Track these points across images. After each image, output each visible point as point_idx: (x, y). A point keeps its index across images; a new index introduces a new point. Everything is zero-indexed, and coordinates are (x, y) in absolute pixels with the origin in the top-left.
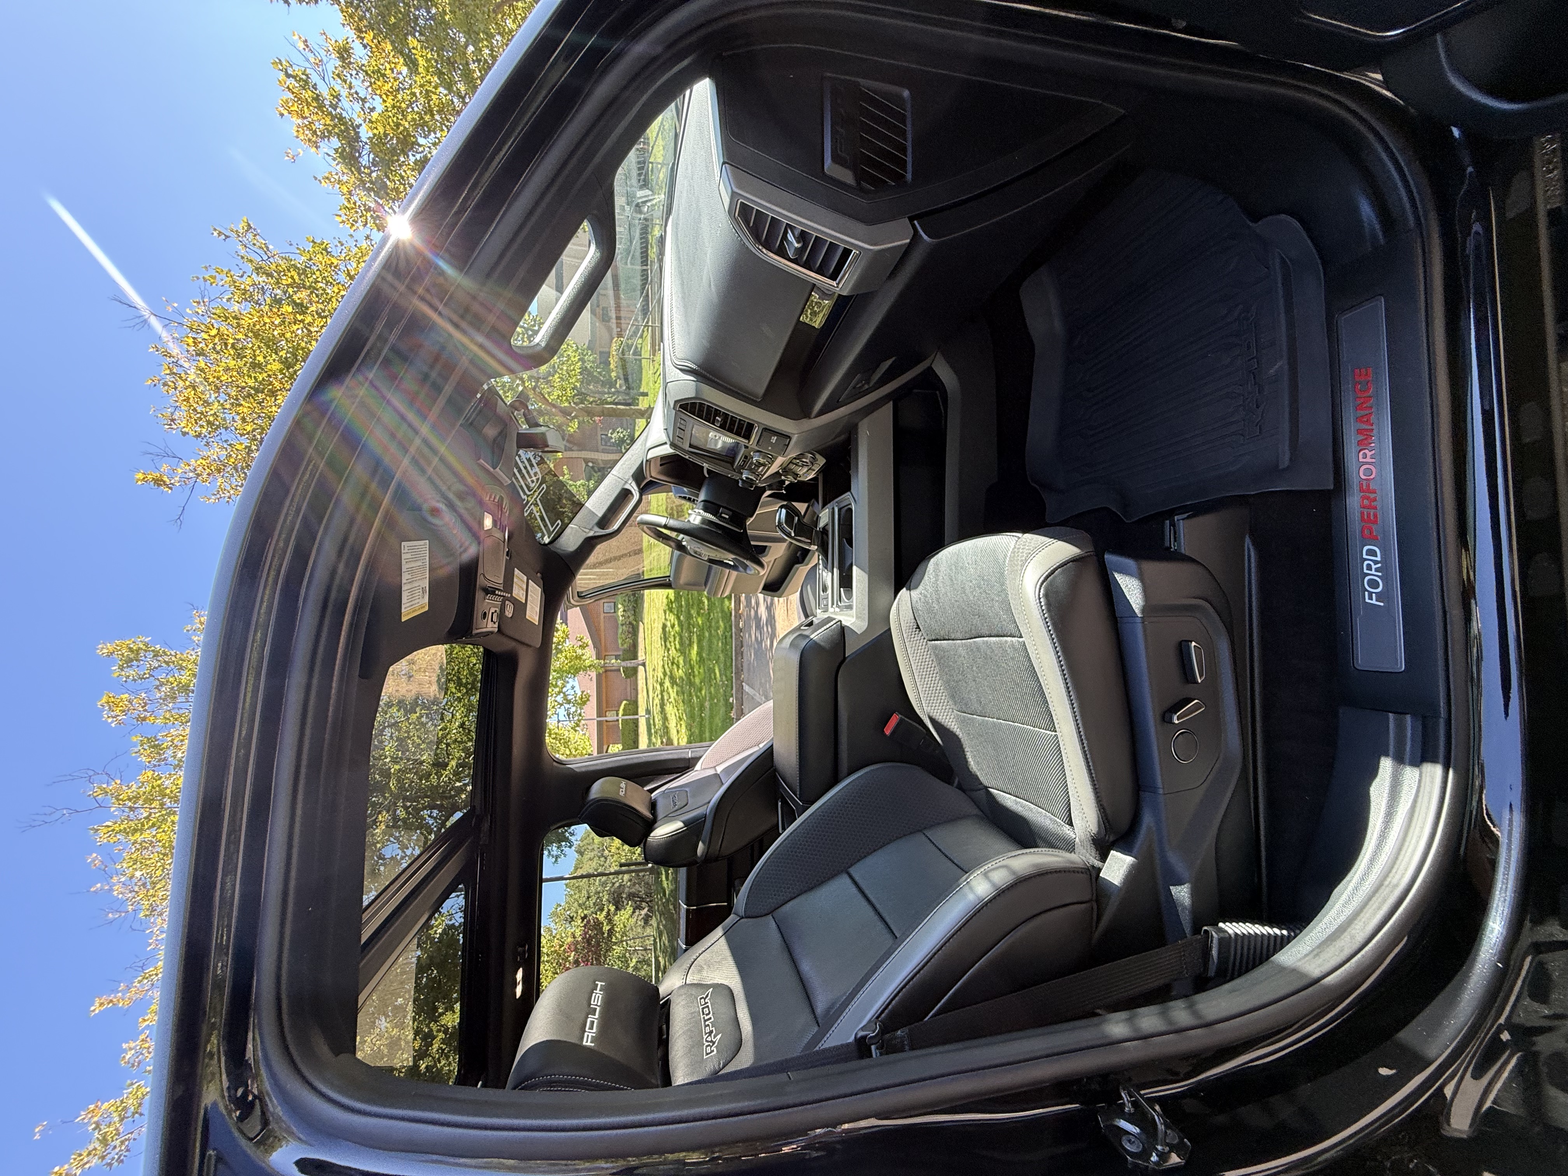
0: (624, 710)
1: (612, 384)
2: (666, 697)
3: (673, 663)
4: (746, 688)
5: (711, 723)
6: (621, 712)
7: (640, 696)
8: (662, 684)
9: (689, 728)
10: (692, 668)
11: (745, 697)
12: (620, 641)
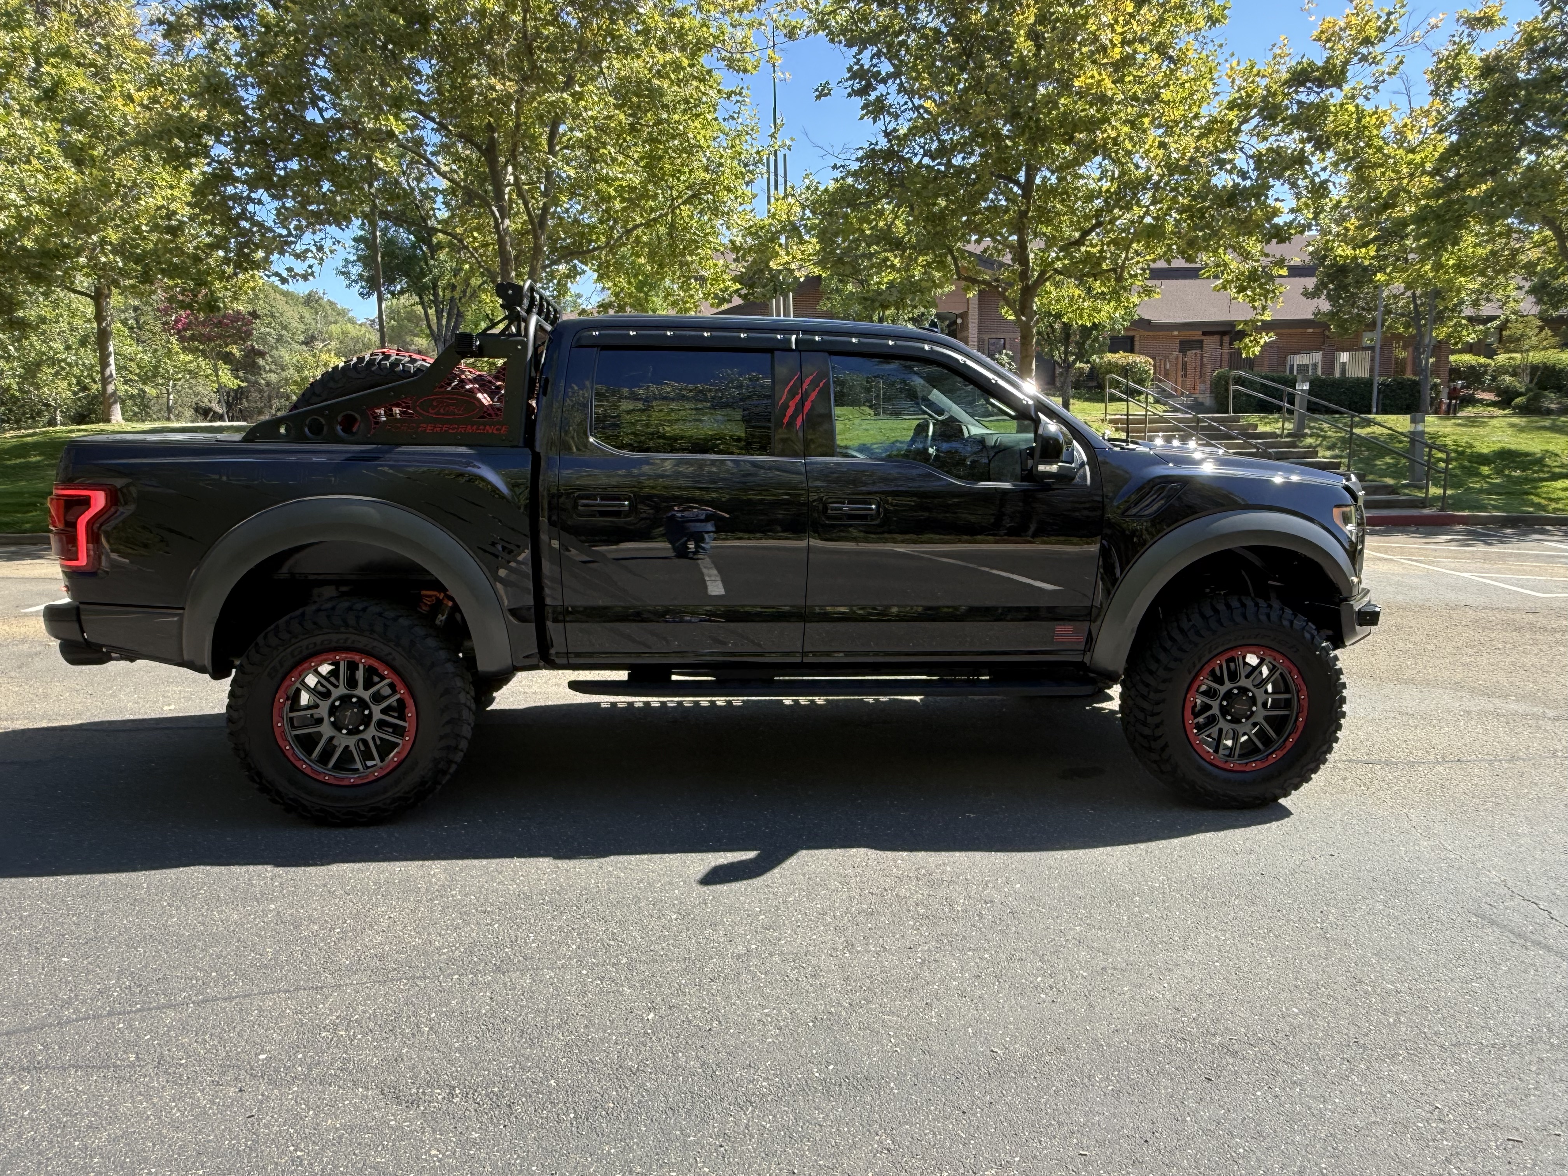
1: (1080, 357)
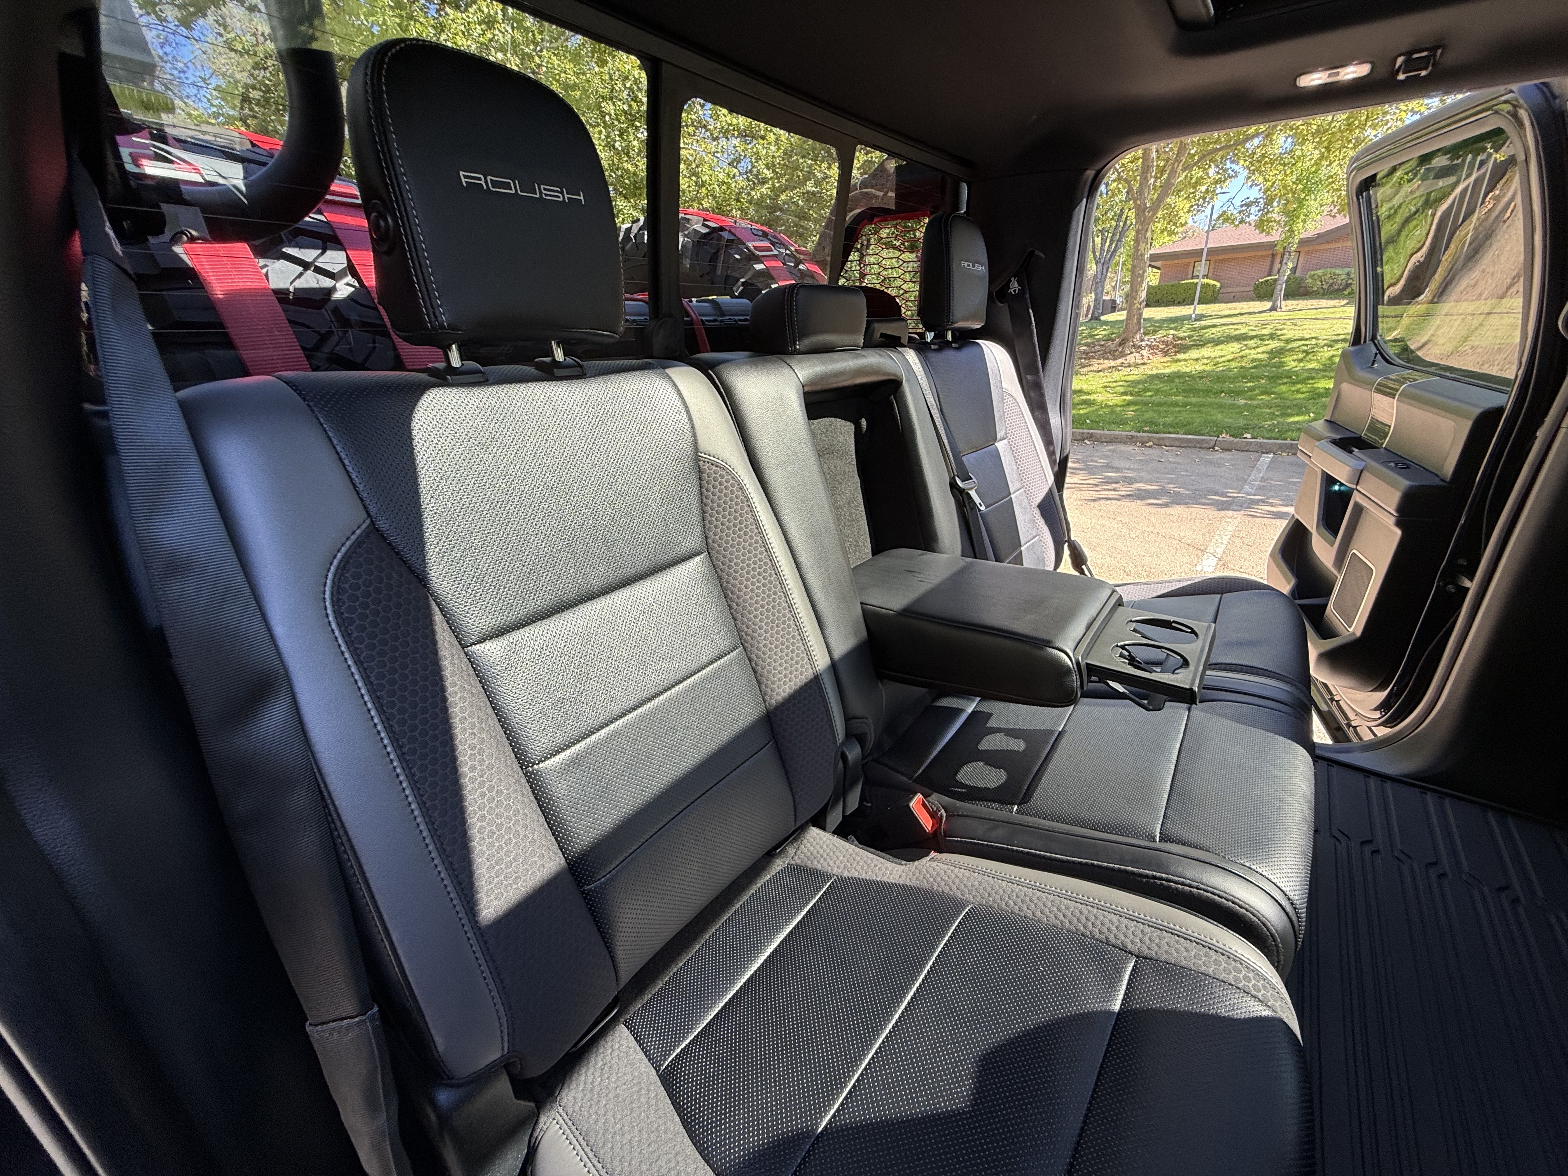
0: (1208, 285)
2: (1251, 343)
3: (1307, 353)
4: (1267, 458)
5: (1211, 405)
6: (1206, 281)
7: (1223, 305)
8: (1272, 336)
9: (1202, 376)
10: (1304, 381)
11: (1253, 456)
12: (1320, 272)
